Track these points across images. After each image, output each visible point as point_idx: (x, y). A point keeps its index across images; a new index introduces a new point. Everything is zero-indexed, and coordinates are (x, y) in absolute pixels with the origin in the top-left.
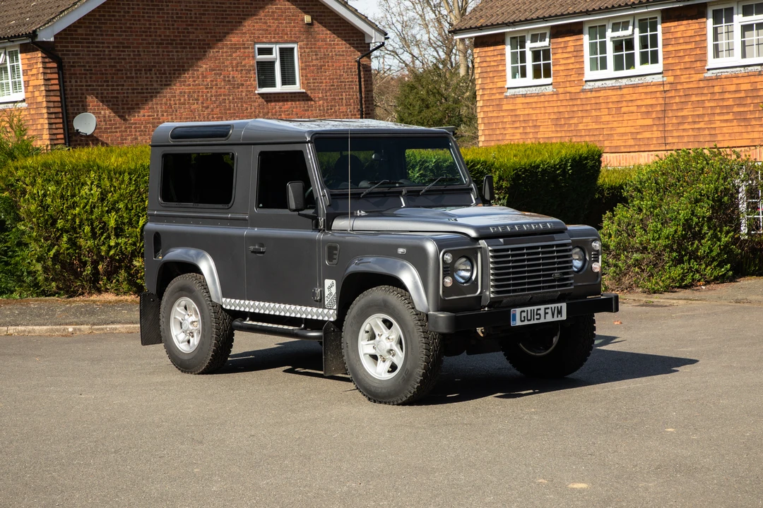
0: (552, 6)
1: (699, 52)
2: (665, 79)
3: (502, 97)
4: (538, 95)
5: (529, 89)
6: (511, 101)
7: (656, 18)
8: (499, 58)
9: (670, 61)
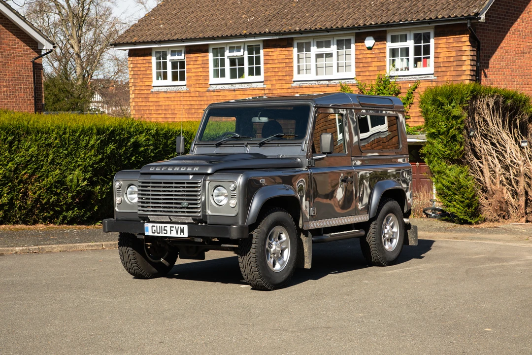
0: (187, 32)
1: (288, 70)
2: (265, 86)
3: (149, 92)
4: (175, 92)
5: (169, 87)
6: (156, 95)
7: (259, 45)
8: (147, 65)
9: (269, 74)
